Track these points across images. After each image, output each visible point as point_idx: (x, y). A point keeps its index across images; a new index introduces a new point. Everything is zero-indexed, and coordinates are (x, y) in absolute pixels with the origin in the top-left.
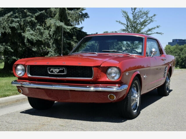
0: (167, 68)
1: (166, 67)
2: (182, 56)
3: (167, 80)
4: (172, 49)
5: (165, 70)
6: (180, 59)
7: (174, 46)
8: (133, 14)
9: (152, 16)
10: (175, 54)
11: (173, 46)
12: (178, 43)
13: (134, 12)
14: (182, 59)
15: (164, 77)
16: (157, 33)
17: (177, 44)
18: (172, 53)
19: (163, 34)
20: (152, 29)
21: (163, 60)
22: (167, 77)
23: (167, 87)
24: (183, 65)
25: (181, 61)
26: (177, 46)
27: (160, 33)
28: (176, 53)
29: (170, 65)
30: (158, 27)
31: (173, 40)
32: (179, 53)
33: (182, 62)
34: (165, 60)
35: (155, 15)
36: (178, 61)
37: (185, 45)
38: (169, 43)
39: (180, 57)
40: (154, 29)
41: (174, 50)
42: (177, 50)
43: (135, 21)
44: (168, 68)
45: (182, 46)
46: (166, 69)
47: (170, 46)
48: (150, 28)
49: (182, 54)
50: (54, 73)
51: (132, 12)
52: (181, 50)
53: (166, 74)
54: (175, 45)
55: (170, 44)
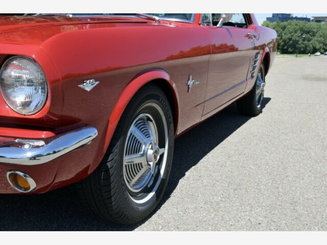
0: (259, 55)
1: (258, 53)
2: (284, 37)
3: (258, 81)
5: (255, 62)
6: (281, 41)
11: (273, 22)
12: (279, 18)
14: (284, 41)
15: (252, 77)
17: (278, 20)
21: (249, 37)
22: (260, 75)
23: (257, 97)
24: (285, 49)
25: (283, 43)
26: (278, 22)
29: (267, 49)
31: (273, 14)
32: (280, 32)
34: (255, 37)
36: (278, 44)
37: (289, 21)
38: (268, 19)
39: (281, 38)
44: (262, 54)
45: (285, 23)
46: (256, 58)
47: (268, 22)
49: (285, 34)
52: (284, 28)
53: (257, 70)
54: (275, 21)
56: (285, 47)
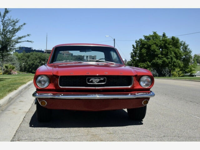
2: (29, 63)
4: (20, 56)
6: (27, 66)
7: (22, 53)
8: (2, 22)
9: (22, 25)
10: (22, 61)
11: (20, 53)
13: (3, 19)
14: (29, 65)
16: (28, 41)
17: (24, 52)
18: (20, 60)
19: (33, 42)
20: (22, 37)
25: (28, 67)
27: (30, 42)
28: (23, 59)
30: (28, 35)
32: (26, 60)
33: (29, 69)
35: (24, 24)
36: (25, 67)
37: (31, 52)
39: (27, 64)
40: (24, 37)
41: (22, 57)
42: (24, 57)
43: (5, 28)
45: (29, 54)
48: (20, 36)
49: (29, 61)
50: (94, 83)
51: (1, 20)
52: (28, 57)
55: (17, 52)
56: (30, 70)
